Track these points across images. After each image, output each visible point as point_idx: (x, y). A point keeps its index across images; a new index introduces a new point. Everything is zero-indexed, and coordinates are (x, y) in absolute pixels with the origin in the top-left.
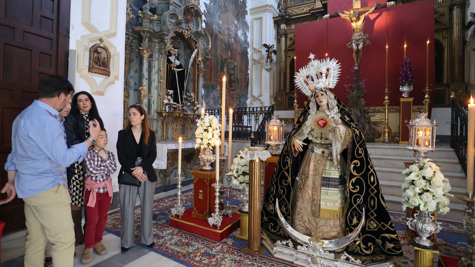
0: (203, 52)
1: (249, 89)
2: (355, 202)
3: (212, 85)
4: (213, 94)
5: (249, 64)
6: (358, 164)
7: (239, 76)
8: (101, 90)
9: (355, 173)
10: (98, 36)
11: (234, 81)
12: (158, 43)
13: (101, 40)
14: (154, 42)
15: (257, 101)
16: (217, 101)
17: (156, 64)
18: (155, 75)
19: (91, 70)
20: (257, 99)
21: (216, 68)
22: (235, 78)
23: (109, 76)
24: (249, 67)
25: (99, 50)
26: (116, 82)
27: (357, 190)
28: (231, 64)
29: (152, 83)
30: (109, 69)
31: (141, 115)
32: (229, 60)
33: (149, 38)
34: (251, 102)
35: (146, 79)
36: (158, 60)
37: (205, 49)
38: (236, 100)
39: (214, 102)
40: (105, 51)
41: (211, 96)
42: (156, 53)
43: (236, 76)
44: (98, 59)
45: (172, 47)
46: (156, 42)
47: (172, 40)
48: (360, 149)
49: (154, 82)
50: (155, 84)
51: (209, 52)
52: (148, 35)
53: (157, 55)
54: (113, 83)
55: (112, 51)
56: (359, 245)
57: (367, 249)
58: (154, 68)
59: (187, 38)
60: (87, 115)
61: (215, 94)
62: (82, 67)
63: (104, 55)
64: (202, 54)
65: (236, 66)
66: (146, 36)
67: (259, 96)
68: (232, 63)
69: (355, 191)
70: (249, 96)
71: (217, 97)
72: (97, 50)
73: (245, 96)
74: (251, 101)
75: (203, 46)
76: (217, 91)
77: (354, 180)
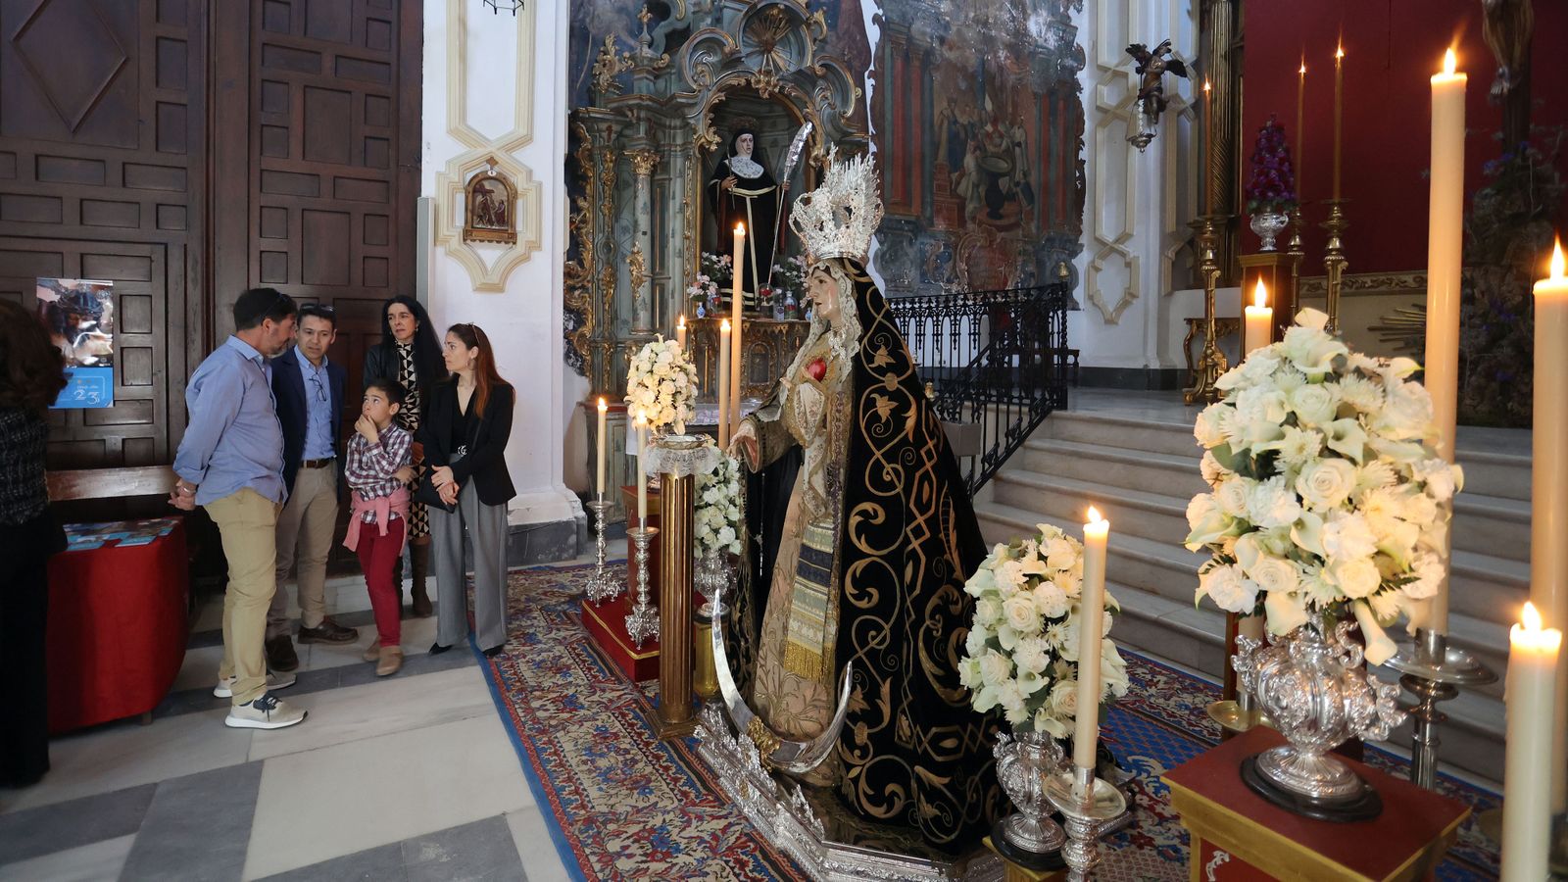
0: (829, 127)
1: (1085, 217)
2: (863, 643)
3: (913, 219)
4: (915, 248)
5: (1086, 126)
6: (876, 516)
7: (1033, 179)
8: (495, 279)
9: (863, 546)
10: (482, 152)
11: (1011, 197)
12: (681, 128)
13: (492, 161)
14: (670, 127)
15: (1115, 257)
16: (937, 268)
17: (676, 186)
18: (675, 217)
19: (468, 235)
20: (1113, 250)
21: (928, 160)
22: (1017, 184)
23: (514, 243)
24: (1085, 137)
25: (487, 185)
26: (535, 254)
27: (869, 601)
28: (997, 140)
29: (668, 242)
30: (513, 226)
31: (469, 347)
32: (989, 128)
33: (649, 120)
34: (1093, 262)
35: (645, 233)
36: (682, 175)
37: (834, 120)
38: (1020, 259)
39: (923, 275)
40: (501, 186)
41: (907, 254)
42: (675, 156)
43: (1019, 176)
44: (485, 206)
45: (715, 133)
46: (675, 128)
47: (712, 115)
48: (888, 467)
49: (673, 237)
50: (675, 243)
51: (849, 126)
52: (643, 114)
53: (679, 161)
54: (525, 258)
55: (519, 182)
56: (856, 780)
57: (875, 801)
58: (674, 198)
59: (766, 96)
60: (408, 348)
61: (928, 247)
62: (446, 233)
63: (499, 194)
64: (828, 134)
65: (1019, 144)
66: (639, 119)
67: (1117, 241)
68: (1001, 136)
69: (863, 604)
70: (1084, 239)
71: (933, 257)
72: (482, 186)
73: (1070, 241)
74: (1091, 259)
75: (829, 110)
76: (933, 236)
77: (859, 565)
